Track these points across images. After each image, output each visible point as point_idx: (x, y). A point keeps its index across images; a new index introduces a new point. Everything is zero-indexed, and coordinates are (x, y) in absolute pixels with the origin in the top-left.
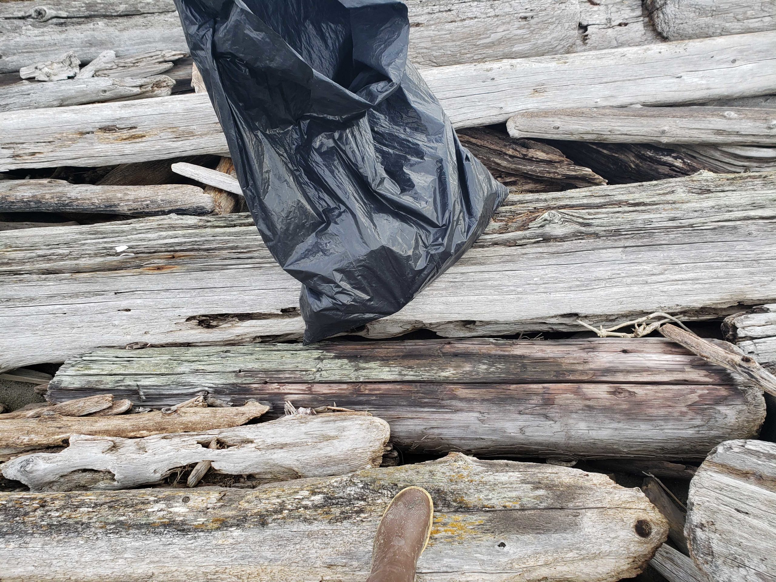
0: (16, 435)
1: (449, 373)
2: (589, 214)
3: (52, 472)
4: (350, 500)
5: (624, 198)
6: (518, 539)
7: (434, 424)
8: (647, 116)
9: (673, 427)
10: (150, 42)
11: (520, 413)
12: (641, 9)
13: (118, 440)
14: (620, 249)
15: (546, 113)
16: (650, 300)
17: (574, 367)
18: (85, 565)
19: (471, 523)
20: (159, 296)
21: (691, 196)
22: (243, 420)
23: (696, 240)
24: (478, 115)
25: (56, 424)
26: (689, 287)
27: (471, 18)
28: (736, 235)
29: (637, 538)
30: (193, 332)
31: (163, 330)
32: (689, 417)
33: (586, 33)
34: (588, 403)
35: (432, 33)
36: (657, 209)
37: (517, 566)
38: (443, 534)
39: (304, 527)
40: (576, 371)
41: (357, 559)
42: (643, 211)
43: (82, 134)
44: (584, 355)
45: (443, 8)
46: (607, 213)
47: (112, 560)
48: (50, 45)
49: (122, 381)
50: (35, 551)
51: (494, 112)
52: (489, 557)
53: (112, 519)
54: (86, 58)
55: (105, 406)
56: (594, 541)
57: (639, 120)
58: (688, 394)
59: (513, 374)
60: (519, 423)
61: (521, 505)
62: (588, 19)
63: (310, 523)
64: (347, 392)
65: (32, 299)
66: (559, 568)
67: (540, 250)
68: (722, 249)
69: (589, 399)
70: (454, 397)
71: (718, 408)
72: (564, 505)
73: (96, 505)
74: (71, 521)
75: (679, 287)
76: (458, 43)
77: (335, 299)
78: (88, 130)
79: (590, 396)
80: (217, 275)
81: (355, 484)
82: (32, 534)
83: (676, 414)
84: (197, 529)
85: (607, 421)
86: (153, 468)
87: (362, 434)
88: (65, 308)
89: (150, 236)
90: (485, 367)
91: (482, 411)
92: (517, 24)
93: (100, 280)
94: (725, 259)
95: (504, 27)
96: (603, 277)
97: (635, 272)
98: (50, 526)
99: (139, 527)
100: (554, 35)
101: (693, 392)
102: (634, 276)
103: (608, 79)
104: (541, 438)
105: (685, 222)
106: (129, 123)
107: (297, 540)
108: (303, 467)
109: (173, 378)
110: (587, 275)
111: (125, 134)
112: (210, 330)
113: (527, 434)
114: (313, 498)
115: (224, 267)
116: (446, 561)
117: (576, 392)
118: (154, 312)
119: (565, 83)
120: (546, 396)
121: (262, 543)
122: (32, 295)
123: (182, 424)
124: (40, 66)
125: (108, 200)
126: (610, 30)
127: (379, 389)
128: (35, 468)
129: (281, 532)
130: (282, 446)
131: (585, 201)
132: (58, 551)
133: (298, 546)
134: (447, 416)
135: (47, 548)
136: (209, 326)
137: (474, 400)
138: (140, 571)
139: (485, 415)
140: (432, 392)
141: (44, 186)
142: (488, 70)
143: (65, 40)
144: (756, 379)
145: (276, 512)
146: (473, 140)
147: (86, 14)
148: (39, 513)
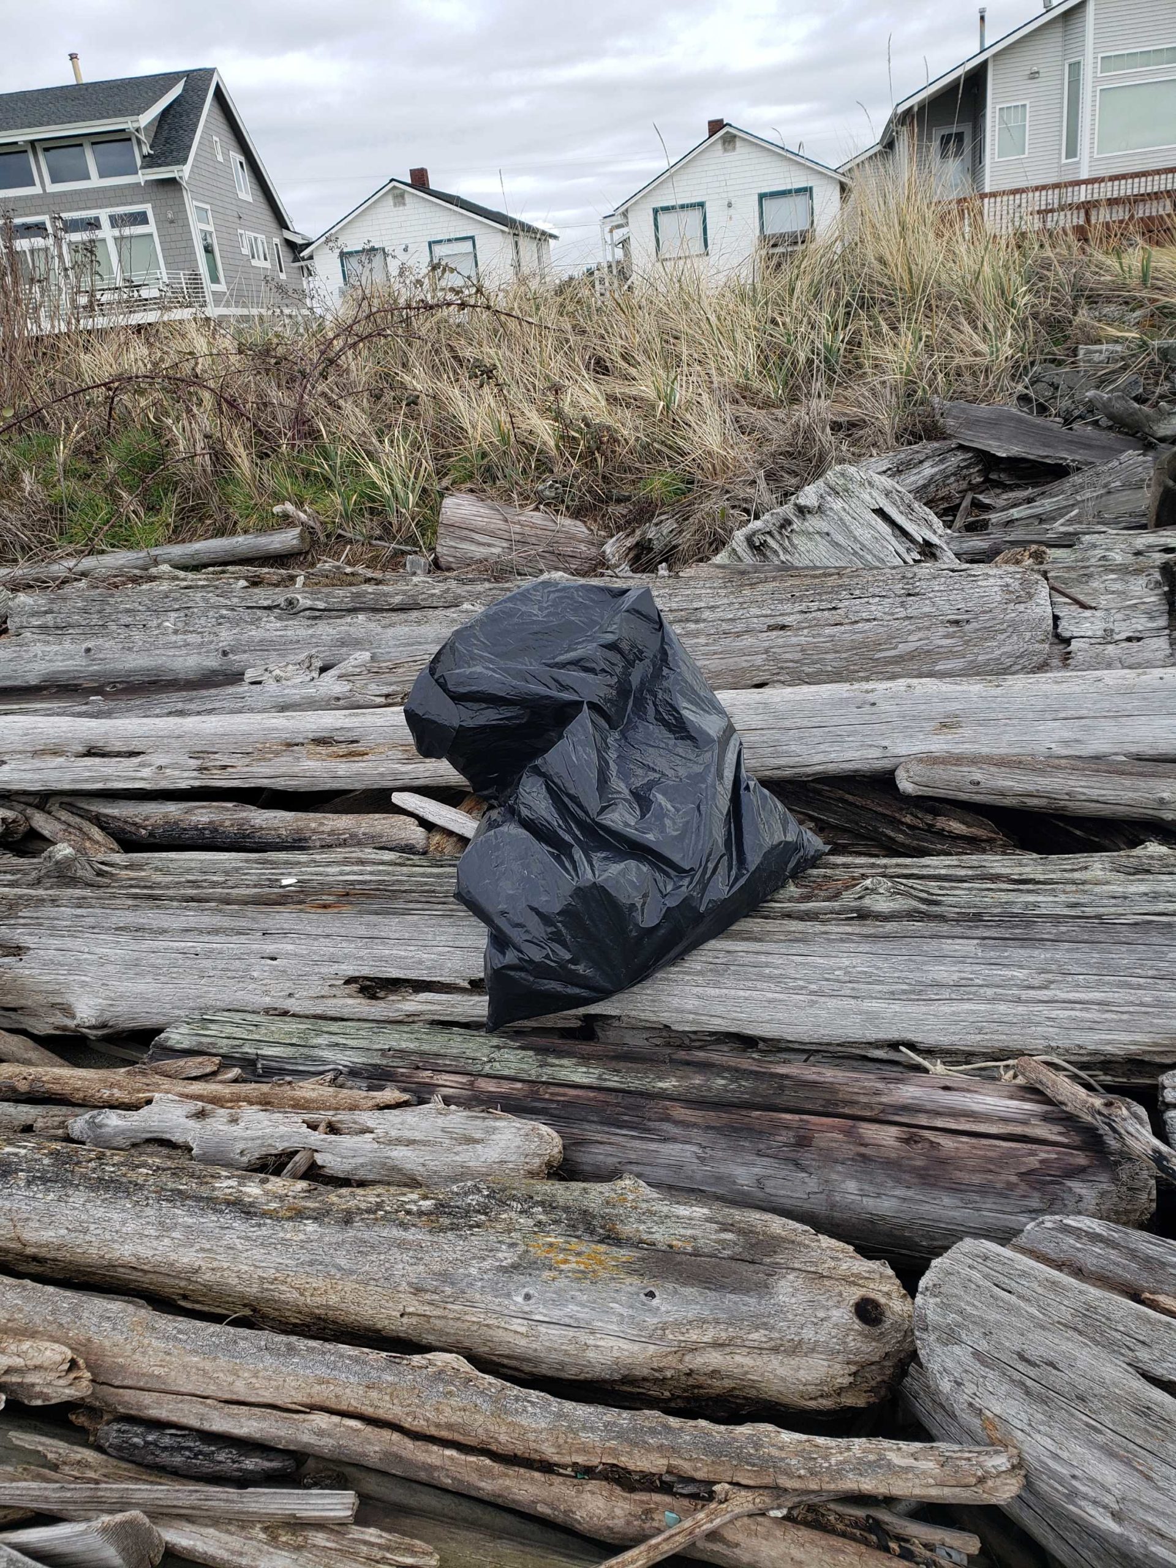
0: (97, 1086)
1: (668, 1084)
2: (941, 888)
3: (123, 1132)
4: (468, 1212)
5: (1004, 871)
6: (676, 1292)
7: (633, 1156)
8: (1131, 774)
9: (994, 1207)
10: (420, 643)
11: (759, 1154)
12: (1166, 617)
13: (209, 1107)
14: (976, 941)
15: (958, 760)
16: (1028, 1031)
17: (855, 1098)
18: (125, 1238)
19: (616, 1259)
20: (316, 943)
21: (1114, 876)
22: (371, 1103)
23: (1102, 937)
24: (849, 755)
25: (145, 1080)
26: (1093, 1015)
27: (868, 620)
28: (1169, 936)
29: (857, 1325)
30: (350, 1001)
31: (312, 993)
32: (1020, 1192)
33: (1069, 649)
34: (863, 1150)
35: (803, 640)
36: (1054, 890)
37: (671, 1337)
38: (574, 1265)
39: (396, 1233)
40: (857, 1103)
41: (452, 1283)
42: (1029, 891)
43: (289, 745)
44: (880, 1085)
45: (825, 605)
46: (969, 889)
47: (157, 1237)
48: (291, 642)
49: (240, 1046)
50: (75, 1209)
51: (877, 753)
52: (631, 1312)
53: (170, 1185)
54: (330, 660)
55: (208, 1070)
56: (791, 1317)
57: (1117, 778)
58: (1023, 1156)
59: (762, 1096)
60: (756, 1170)
61: (695, 1248)
62: (1072, 628)
63: (405, 1230)
64: (520, 1094)
65: (164, 931)
66: (738, 1359)
67: (849, 929)
68: (1144, 956)
69: (866, 1145)
70: (667, 1119)
71: (1069, 1184)
72: (757, 1258)
73: (158, 1168)
74: (124, 1180)
75: (1078, 1013)
76: (844, 655)
77: (521, 952)
78: (297, 741)
79: (867, 1141)
80: (395, 920)
81: (479, 1191)
82: (77, 1185)
83: (998, 1186)
84: (264, 1214)
85: (890, 1184)
86: (240, 1146)
87: (518, 1141)
88: (199, 947)
89: (329, 869)
90: (723, 1082)
91: (704, 1144)
92: (942, 631)
93: (249, 914)
94: (1151, 973)
95: (920, 635)
96: (944, 982)
97: (997, 979)
98: (100, 1179)
99: (199, 1199)
100: (1007, 649)
101: (1033, 1154)
102: (998, 986)
103: (1070, 713)
104: (790, 1202)
105: (1090, 911)
106: (350, 736)
107: (382, 1249)
108: (430, 1177)
109: (302, 1050)
110: (917, 975)
111: (343, 749)
112: (374, 1002)
113: (767, 1190)
114: (421, 1203)
115: (407, 912)
116: (572, 1308)
117: (847, 1133)
118: (305, 965)
119: (993, 716)
120: (802, 1132)
121: (339, 1245)
122: (165, 925)
123: (292, 1099)
124: (271, 667)
125: (299, 830)
126: (1110, 647)
127: (564, 1095)
128: (106, 1121)
129: (366, 1236)
130: (410, 1142)
131: (943, 872)
132: (99, 1213)
133: (382, 1257)
134: (653, 1146)
135: (89, 1206)
136: (374, 997)
137: (695, 1125)
138: (185, 1260)
139: (708, 1150)
140: (638, 1107)
141: (227, 809)
142: (867, 692)
143: (312, 636)
144: (1120, 1134)
145: (369, 1211)
146: (850, 798)
147: (349, 606)
148: (92, 1165)
